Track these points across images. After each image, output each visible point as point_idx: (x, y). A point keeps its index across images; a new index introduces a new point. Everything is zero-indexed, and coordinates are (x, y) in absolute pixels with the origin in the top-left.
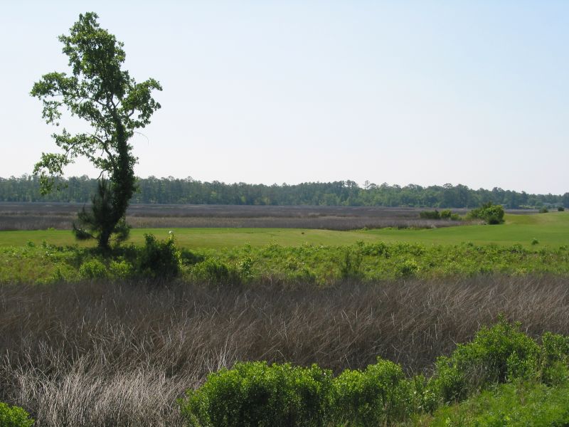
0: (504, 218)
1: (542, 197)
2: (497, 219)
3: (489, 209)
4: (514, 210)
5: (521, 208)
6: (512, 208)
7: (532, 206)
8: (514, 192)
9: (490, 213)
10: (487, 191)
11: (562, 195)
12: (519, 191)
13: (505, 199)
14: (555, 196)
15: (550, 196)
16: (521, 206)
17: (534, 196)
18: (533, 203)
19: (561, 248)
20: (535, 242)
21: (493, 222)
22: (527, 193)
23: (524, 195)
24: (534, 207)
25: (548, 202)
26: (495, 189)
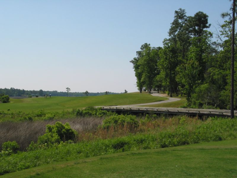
0: (9, 101)
1: (31, 91)
2: (6, 101)
3: (3, 97)
4: (19, 97)
5: (22, 96)
6: (18, 96)
7: (27, 95)
8: (19, 89)
9: (3, 98)
10: (8, 89)
11: (39, 91)
12: (21, 89)
13: (16, 93)
14: (36, 91)
15: (34, 91)
16: (22, 95)
17: (27, 91)
18: (27, 94)
19: (19, 112)
20: (9, 110)
21: (4, 102)
22: (25, 90)
23: (24, 91)
24: (27, 96)
25: (33, 94)
26: (11, 88)
